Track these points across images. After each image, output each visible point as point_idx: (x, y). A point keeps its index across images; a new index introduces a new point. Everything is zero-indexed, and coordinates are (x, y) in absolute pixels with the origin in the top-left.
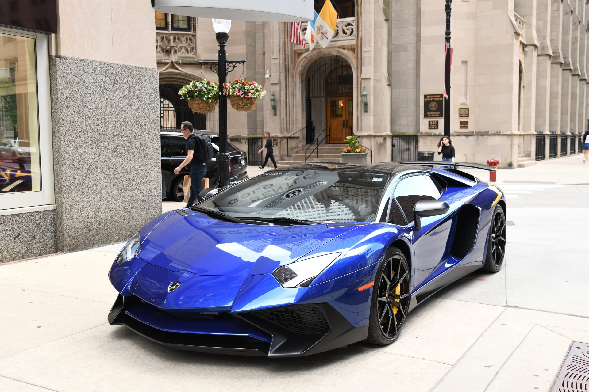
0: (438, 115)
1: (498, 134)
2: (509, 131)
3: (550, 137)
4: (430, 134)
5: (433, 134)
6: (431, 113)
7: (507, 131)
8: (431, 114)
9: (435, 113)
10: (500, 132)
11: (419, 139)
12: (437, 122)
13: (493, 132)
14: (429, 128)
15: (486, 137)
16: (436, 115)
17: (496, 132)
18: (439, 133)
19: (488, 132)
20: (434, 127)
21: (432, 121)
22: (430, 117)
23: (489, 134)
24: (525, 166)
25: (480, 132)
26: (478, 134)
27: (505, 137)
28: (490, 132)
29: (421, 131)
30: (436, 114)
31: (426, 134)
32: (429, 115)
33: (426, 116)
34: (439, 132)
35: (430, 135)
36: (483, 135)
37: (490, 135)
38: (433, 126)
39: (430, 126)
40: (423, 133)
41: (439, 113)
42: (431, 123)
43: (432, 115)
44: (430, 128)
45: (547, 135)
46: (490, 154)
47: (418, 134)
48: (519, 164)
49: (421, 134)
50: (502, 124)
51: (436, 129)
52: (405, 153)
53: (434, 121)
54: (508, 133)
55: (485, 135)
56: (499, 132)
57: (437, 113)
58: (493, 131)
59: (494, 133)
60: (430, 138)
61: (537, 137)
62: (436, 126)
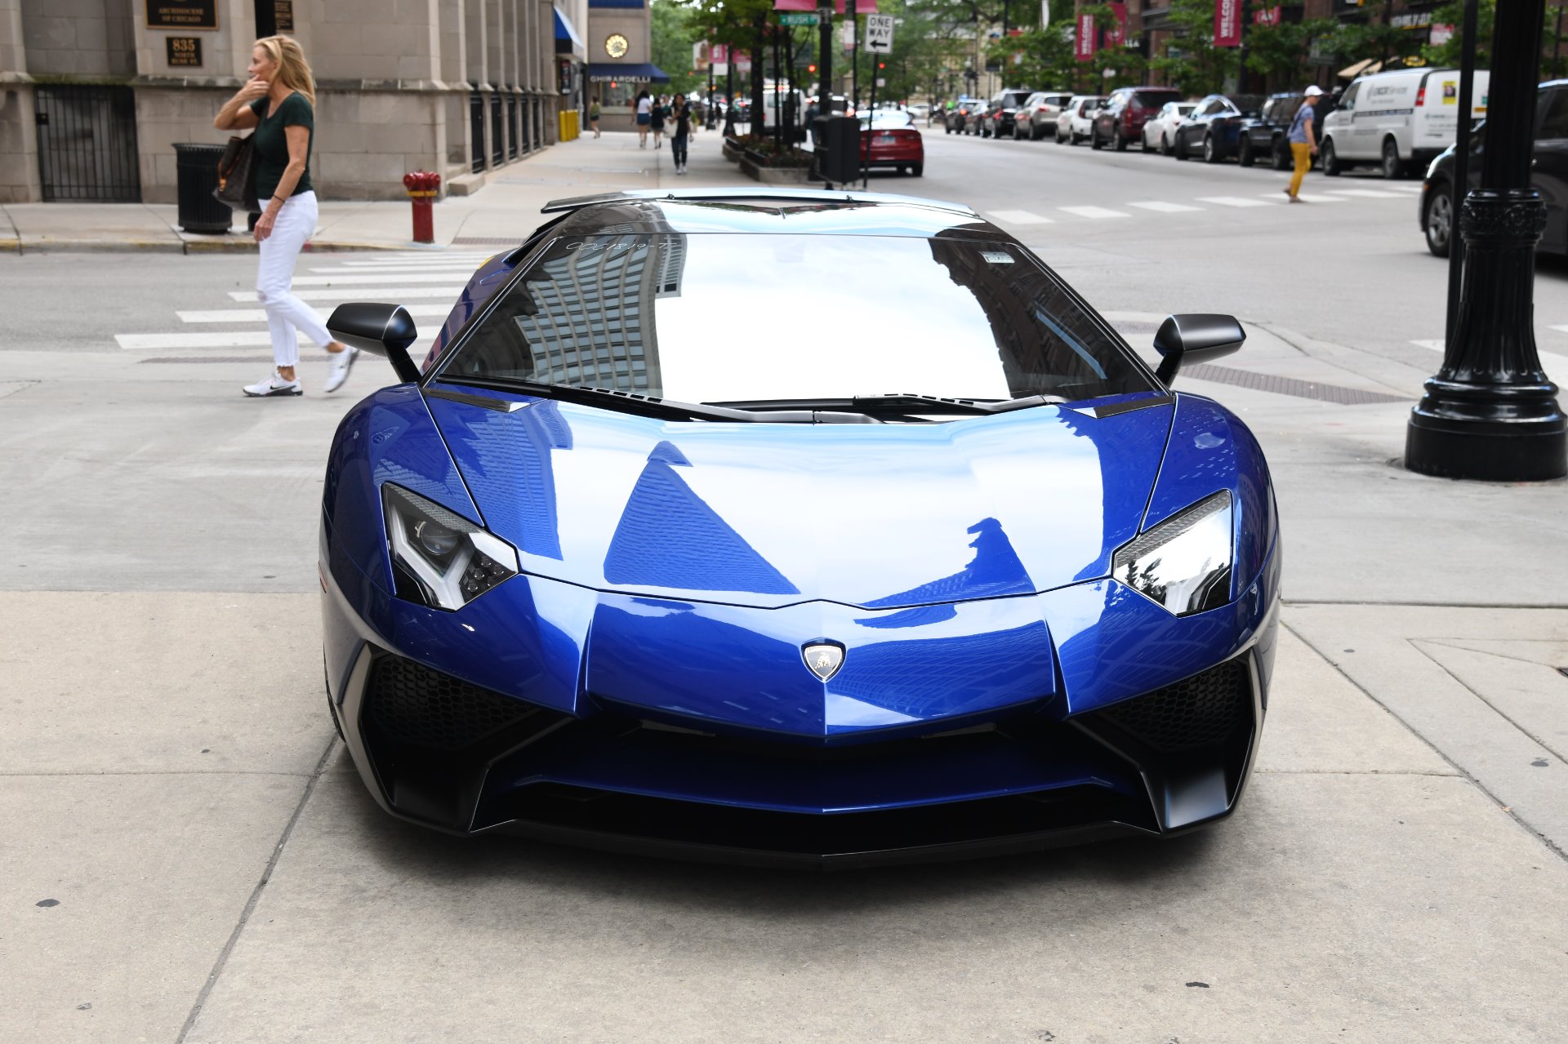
0: (198, 19)
1: (388, 89)
2: (423, 79)
3: (493, 99)
4: (176, 83)
5: (185, 83)
6: (174, 11)
7: (416, 80)
8: (172, 15)
9: (187, 11)
10: (396, 83)
11: (137, 100)
12: (197, 42)
13: (375, 83)
14: (170, 63)
15: (352, 97)
16: (191, 19)
17: (381, 82)
18: (208, 81)
19: (359, 82)
20: (189, 59)
21: (180, 39)
22: (171, 23)
23: (363, 87)
24: (469, 191)
25: (330, 82)
26: (328, 87)
27: (413, 101)
28: (364, 82)
29: (141, 71)
30: (191, 15)
31: (160, 83)
32: (168, 18)
33: (154, 20)
34: (207, 78)
35: (175, 87)
36: (342, 92)
37: (367, 92)
38: (184, 55)
39: (173, 54)
40: (151, 78)
41: (200, 11)
42: (176, 44)
43: (179, 19)
44: (174, 61)
45: (486, 92)
46: (367, 152)
47: (133, 82)
48: (450, 185)
49: (145, 84)
50: (399, 58)
51: (193, 65)
52: (71, 146)
53: (187, 39)
54: (421, 86)
55: (350, 92)
56: (391, 81)
57: (193, 11)
58: (373, 79)
59: (378, 86)
60: (176, 97)
61: (472, 99)
62: (193, 55)
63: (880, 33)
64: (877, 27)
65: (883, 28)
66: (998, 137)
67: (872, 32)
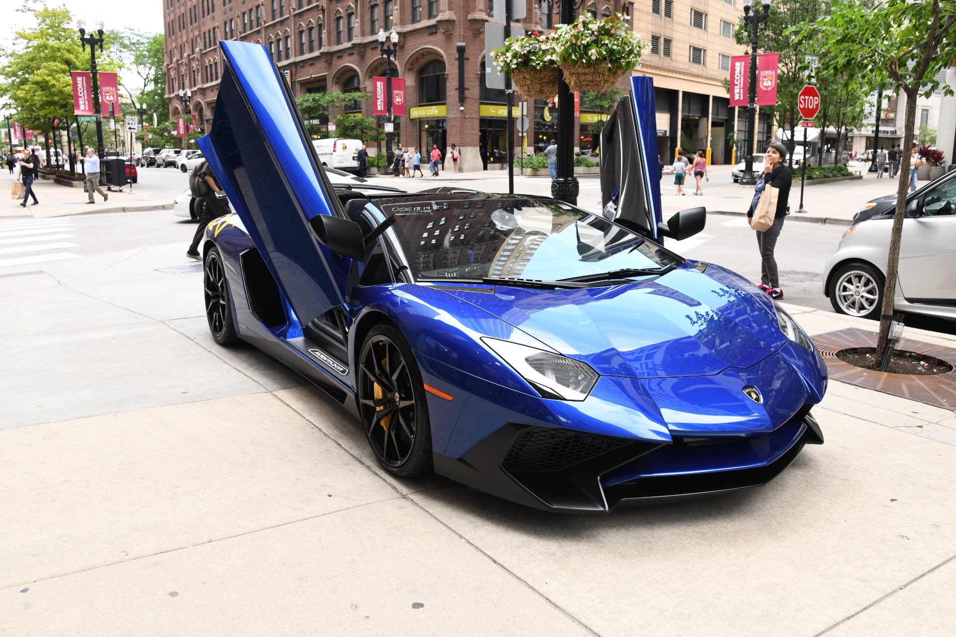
63: (132, 124)
64: (130, 122)
65: (133, 122)
66: (148, 167)
67: (129, 124)
